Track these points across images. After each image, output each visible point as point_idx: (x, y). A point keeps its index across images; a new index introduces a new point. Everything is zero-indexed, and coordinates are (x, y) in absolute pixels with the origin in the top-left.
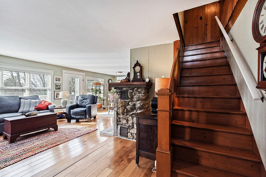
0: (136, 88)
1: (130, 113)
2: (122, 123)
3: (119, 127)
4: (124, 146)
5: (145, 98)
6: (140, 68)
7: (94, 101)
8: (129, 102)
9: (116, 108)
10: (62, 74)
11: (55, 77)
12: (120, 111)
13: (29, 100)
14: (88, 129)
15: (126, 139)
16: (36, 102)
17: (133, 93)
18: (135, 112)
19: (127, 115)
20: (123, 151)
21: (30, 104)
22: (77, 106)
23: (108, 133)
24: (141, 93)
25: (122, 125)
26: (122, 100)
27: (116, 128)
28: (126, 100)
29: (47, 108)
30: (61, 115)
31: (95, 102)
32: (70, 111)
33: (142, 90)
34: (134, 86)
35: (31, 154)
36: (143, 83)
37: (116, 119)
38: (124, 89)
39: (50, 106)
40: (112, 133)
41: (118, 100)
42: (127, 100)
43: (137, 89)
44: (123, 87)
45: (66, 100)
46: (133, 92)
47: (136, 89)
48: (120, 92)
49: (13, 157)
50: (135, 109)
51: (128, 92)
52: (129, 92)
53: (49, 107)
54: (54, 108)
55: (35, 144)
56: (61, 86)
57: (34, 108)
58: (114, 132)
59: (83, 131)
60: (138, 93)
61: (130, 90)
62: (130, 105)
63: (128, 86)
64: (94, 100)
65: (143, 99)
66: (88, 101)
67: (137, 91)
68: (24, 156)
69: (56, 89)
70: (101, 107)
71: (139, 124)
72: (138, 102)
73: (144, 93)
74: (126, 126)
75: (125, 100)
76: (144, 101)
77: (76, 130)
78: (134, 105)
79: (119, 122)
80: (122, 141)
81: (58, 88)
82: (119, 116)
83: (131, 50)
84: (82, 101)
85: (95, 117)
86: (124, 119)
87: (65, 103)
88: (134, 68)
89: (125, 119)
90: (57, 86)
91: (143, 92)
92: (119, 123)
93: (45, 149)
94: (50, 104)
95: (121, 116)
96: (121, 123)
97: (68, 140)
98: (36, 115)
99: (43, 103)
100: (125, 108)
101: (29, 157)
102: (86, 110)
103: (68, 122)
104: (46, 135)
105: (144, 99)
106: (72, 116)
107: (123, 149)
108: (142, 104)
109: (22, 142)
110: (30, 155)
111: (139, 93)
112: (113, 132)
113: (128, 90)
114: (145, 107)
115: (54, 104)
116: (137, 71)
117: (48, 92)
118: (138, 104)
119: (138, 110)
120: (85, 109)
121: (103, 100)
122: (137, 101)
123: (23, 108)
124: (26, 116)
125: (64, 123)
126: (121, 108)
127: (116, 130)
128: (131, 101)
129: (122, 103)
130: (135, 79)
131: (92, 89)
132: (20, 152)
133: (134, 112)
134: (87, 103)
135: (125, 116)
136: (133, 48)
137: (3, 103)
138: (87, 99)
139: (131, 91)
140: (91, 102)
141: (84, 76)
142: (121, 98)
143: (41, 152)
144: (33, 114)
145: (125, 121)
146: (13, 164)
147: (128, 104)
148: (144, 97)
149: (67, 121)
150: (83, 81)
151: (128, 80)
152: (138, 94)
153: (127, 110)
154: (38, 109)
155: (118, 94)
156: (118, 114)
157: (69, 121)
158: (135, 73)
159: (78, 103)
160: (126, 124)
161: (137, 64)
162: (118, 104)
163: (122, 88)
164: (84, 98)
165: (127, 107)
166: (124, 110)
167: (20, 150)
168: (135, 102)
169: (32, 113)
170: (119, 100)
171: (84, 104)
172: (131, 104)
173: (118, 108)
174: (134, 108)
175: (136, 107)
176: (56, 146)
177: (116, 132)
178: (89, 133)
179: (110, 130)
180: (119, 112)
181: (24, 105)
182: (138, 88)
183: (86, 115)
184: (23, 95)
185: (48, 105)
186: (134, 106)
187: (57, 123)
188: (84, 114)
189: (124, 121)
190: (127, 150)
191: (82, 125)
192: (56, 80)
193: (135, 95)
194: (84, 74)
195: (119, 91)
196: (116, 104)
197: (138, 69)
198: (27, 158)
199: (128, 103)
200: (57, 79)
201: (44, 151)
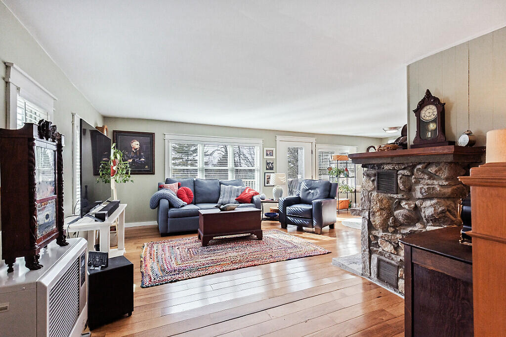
0: (420, 163)
1: (404, 229)
2: (383, 250)
3: (375, 257)
4: (383, 310)
5: (452, 193)
6: (436, 110)
7: (329, 193)
8: (400, 200)
9: (367, 213)
10: (276, 144)
11: (265, 149)
12: (377, 220)
13: (230, 186)
14: (312, 248)
15: (393, 292)
16: (238, 190)
17: (413, 177)
18: (418, 227)
19: (395, 232)
20: (378, 321)
21: (231, 192)
22: (298, 201)
23: (351, 266)
24: (439, 178)
25: (381, 254)
26: (381, 195)
27: (368, 260)
28: (392, 195)
29: (252, 201)
30: (273, 213)
31: (331, 194)
32: (284, 209)
33: (440, 170)
34: (413, 160)
35: (218, 269)
36: (444, 150)
37: (367, 237)
38: (386, 167)
39: (257, 198)
40: (358, 269)
41: (371, 194)
42: (395, 196)
43: (426, 167)
44: (384, 164)
45: (280, 188)
46: (413, 174)
47: (420, 166)
48: (375, 175)
49: (199, 267)
50: (419, 219)
51: (397, 174)
52: (400, 176)
53: (255, 198)
54: (262, 201)
55: (227, 256)
56: (274, 165)
57: (235, 198)
58: (364, 268)
59: (301, 249)
60: (426, 177)
61: (404, 169)
62: (404, 208)
63: (395, 159)
64: (330, 191)
65: (444, 194)
66: (317, 192)
67: (423, 172)
68: (211, 270)
69: (267, 169)
70: (350, 207)
71: (412, 264)
72: (428, 203)
73: (447, 179)
74: (392, 259)
75: (389, 195)
76: (449, 203)
77: (290, 246)
78: (416, 209)
79: (373, 246)
80: (381, 295)
81: (270, 167)
82: (374, 232)
83: (408, 67)
84: (308, 192)
85: (332, 226)
86: (386, 241)
87: (279, 193)
88: (418, 112)
89: (391, 243)
90: (268, 164)
91: (445, 174)
92: (375, 249)
93: (236, 267)
94: (257, 194)
95: (380, 233)
96: (380, 250)
97: (272, 260)
98: (234, 210)
99: (247, 192)
100: (391, 214)
101: (215, 273)
102: (311, 209)
103: (282, 227)
104: (245, 243)
105: (450, 193)
106: (289, 218)
107: (376, 316)
108: (440, 210)
109: (214, 247)
110: (216, 271)
111: (432, 177)
112: (361, 266)
113: (398, 171)
114: (452, 217)
115: (262, 195)
116: (427, 118)
117: (257, 174)
118: (428, 209)
119: (430, 224)
120: (309, 207)
121: (353, 191)
122: (425, 199)
123: (224, 197)
124: (222, 210)
125: (277, 228)
126: (378, 214)
127: (368, 263)
128: (408, 199)
129: (381, 201)
130: (421, 141)
131: (330, 169)
132: (208, 262)
133: (415, 229)
134: (316, 196)
135: (389, 234)
136: (414, 61)
137: (202, 189)
138: (317, 188)
139: (406, 172)
140: (323, 195)
141: (314, 144)
142: (378, 188)
143: (230, 270)
144: (229, 208)
145: (389, 248)
146: (197, 277)
147: (399, 206)
148: (448, 191)
149: (280, 226)
150: (312, 153)
151: (401, 144)
152: (429, 182)
153: (396, 220)
154: (240, 201)
155: (372, 179)
156: (371, 227)
157: (284, 227)
158: (422, 125)
159: (300, 196)
160: (393, 256)
161: (429, 99)
162: (370, 202)
163: (382, 164)
164: (311, 186)
165: (396, 213)
166: (386, 220)
167: (209, 258)
168: (417, 203)
169: (228, 206)
170: (375, 194)
171: (309, 197)
172: (406, 207)
173: (372, 213)
174: (415, 216)
175: (423, 215)
176: (253, 266)
177: (367, 268)
178: (312, 256)
179: (356, 261)
180: (373, 223)
181: (224, 194)
182: (429, 164)
183: (312, 218)
184: (228, 179)
185: (253, 196)
186: (416, 213)
187: (262, 227)
188: (308, 216)
189: (386, 246)
190: (388, 322)
191: (304, 238)
192: (267, 155)
193: (418, 182)
194: (313, 140)
195: (373, 172)
196: (367, 203)
197: (430, 112)
198: (212, 274)
199: (399, 203)
200: (269, 153)
201: (234, 269)
